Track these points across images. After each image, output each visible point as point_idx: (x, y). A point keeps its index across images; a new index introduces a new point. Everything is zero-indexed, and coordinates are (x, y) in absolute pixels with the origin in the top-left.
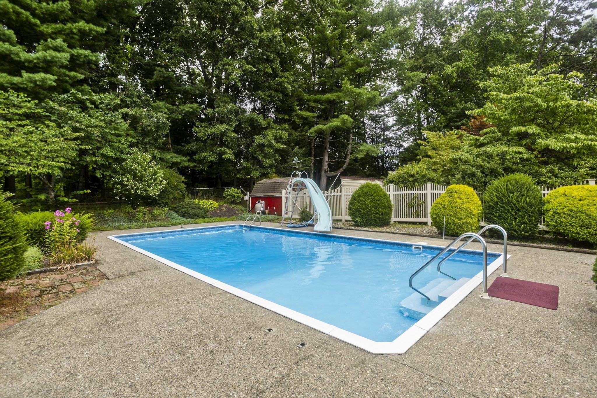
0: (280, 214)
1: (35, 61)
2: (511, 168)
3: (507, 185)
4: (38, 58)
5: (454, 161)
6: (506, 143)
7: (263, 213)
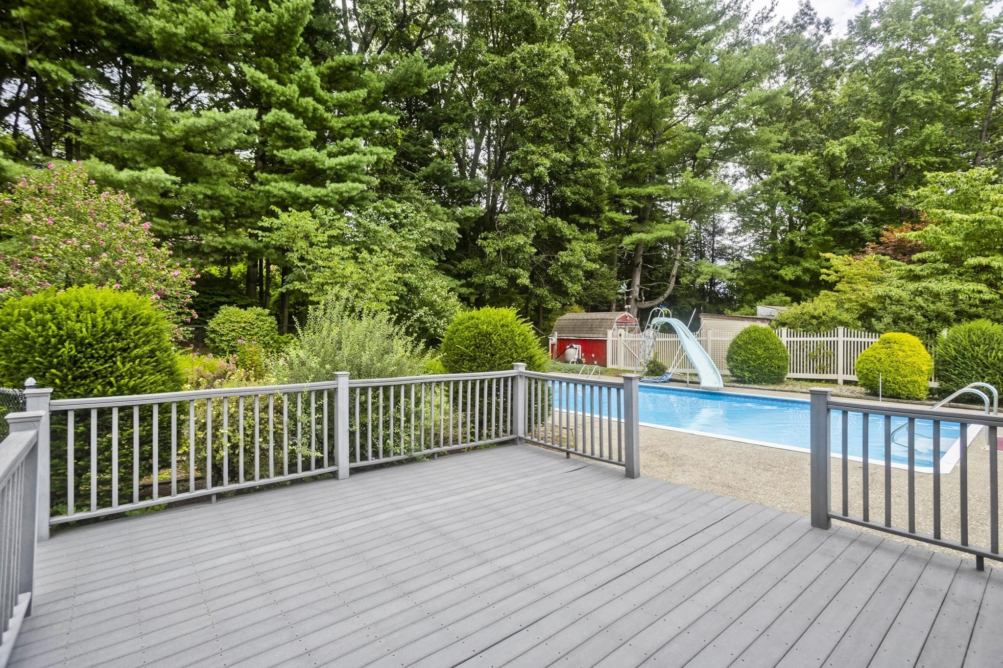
0: (603, 363)
1: (338, 167)
2: (967, 312)
3: (969, 336)
4: (341, 164)
5: (881, 299)
6: (956, 278)
7: (579, 361)
